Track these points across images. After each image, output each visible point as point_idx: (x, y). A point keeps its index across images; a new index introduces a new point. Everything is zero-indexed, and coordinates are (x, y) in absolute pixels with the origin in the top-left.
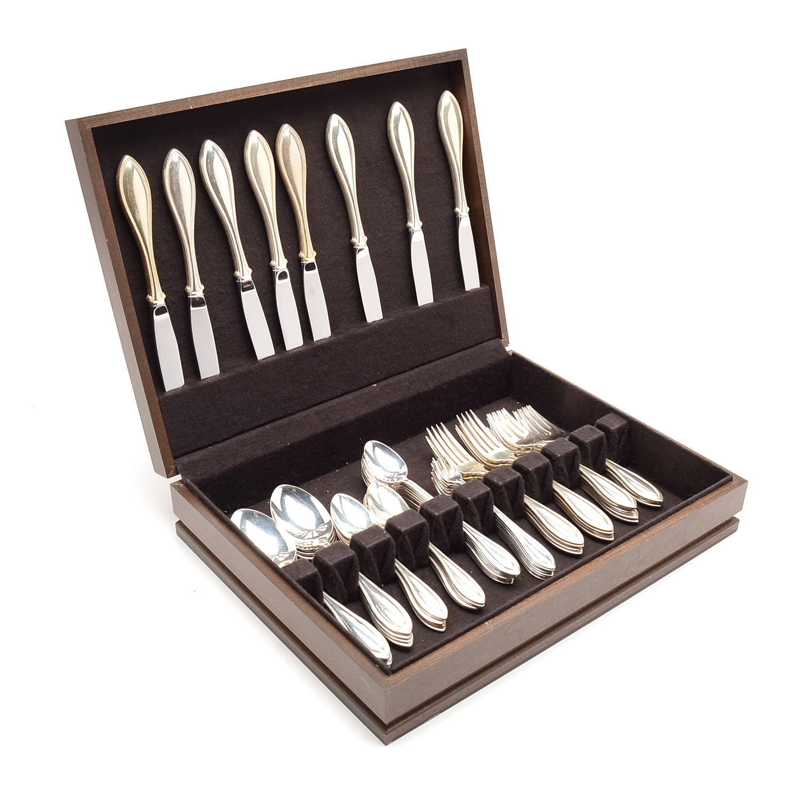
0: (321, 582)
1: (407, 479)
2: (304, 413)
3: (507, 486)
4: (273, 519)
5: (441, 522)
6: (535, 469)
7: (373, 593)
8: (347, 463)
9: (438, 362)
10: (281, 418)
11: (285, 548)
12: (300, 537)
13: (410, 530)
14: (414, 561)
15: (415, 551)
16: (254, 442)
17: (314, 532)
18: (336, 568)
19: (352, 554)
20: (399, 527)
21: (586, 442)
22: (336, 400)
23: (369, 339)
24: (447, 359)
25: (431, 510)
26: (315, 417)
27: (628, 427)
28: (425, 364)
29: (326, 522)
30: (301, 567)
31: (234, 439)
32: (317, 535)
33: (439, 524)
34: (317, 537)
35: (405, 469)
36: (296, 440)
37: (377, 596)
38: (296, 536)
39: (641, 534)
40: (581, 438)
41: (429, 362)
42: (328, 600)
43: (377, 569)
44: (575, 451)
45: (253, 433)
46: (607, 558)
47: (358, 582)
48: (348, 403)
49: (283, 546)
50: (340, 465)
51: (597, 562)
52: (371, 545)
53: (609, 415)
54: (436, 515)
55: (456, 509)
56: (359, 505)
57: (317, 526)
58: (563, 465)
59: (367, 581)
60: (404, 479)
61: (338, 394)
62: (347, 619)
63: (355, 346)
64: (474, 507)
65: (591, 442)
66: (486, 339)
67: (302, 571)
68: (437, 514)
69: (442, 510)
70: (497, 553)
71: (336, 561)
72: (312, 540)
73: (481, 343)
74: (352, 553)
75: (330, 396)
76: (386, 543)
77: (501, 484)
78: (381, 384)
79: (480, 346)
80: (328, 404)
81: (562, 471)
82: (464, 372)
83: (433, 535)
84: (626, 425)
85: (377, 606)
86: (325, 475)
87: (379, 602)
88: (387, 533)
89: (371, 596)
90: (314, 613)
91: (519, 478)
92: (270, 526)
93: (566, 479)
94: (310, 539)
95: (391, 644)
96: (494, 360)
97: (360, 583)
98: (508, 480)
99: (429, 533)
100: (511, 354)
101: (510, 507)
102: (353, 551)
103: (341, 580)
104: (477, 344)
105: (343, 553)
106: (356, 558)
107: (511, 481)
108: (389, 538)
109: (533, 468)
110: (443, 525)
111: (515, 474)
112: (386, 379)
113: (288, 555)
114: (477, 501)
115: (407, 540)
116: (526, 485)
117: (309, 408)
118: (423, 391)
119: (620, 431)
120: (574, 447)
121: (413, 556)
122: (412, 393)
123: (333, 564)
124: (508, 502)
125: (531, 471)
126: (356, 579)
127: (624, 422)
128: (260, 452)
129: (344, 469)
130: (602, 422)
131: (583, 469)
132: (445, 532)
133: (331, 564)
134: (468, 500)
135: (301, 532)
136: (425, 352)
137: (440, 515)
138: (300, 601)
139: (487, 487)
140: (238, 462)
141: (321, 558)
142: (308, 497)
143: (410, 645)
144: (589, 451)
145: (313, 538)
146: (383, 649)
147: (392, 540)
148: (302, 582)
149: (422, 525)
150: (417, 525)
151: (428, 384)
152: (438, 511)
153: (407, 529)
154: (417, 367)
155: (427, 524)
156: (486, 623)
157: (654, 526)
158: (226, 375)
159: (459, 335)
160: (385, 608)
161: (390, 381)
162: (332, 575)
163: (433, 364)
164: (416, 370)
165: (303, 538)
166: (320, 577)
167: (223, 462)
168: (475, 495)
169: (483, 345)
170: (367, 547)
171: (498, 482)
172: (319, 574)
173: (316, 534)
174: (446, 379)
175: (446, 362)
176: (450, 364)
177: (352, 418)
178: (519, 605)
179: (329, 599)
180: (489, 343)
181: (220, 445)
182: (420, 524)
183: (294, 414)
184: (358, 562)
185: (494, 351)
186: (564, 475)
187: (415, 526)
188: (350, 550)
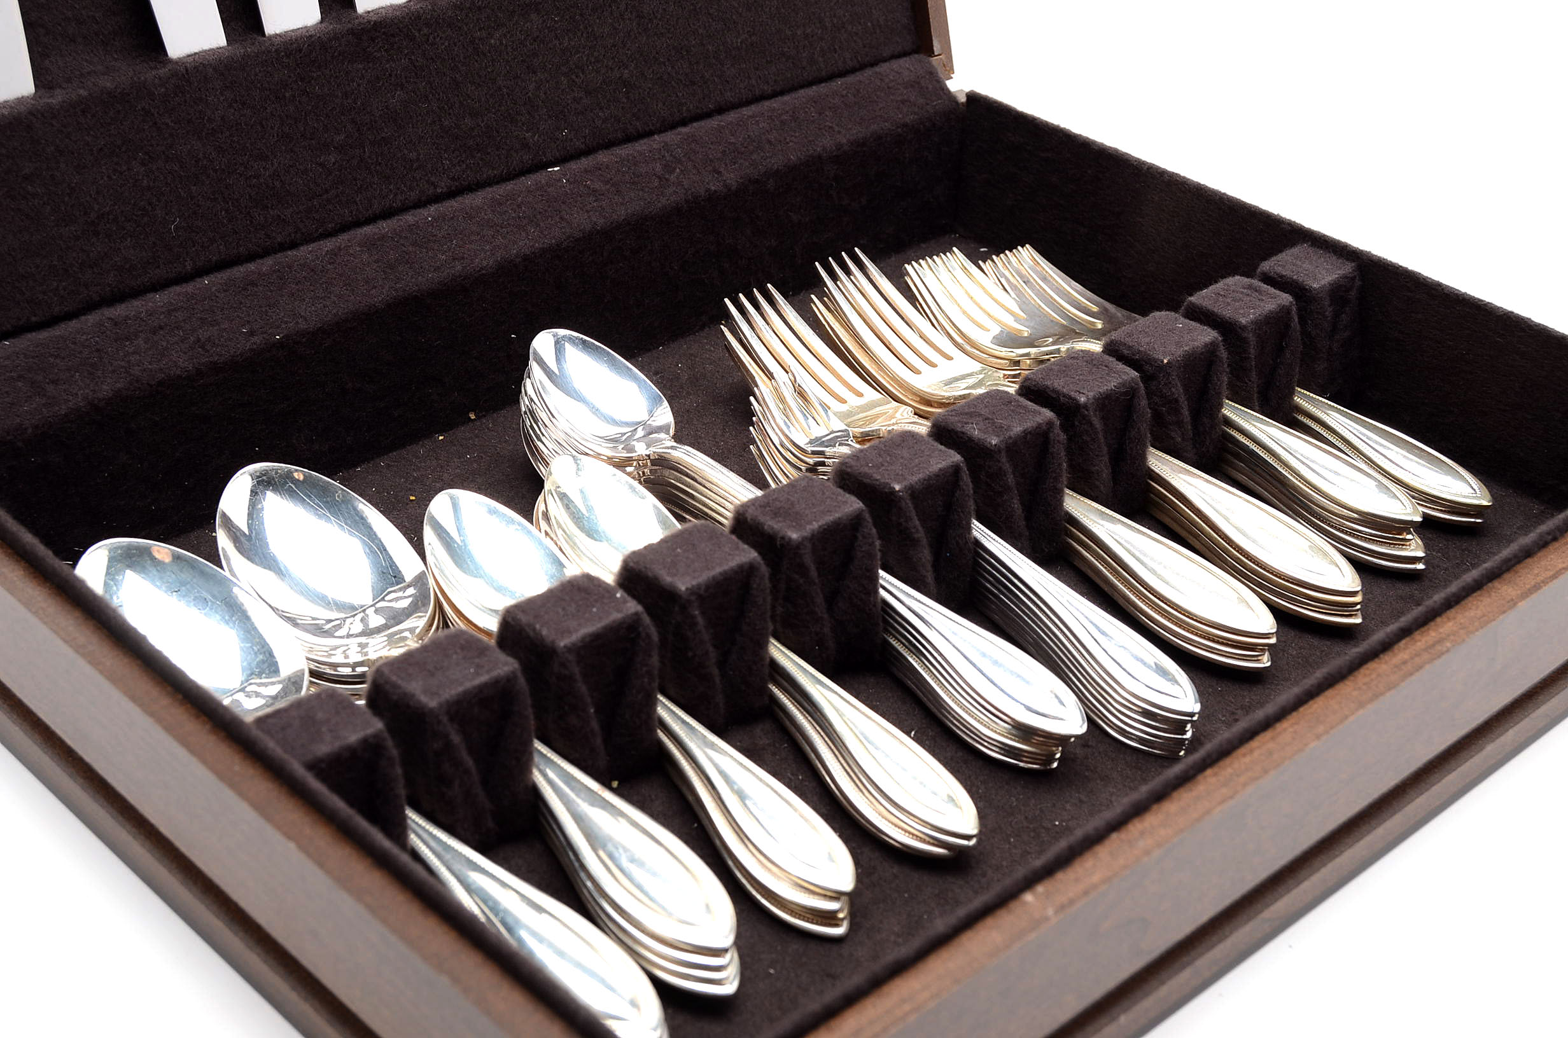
0: (399, 771)
1: (675, 444)
2: (328, 244)
3: (1013, 448)
4: (227, 573)
5: (808, 560)
6: (1096, 399)
7: (584, 807)
8: (473, 416)
9: (746, 111)
10: (252, 257)
11: (267, 664)
12: (318, 630)
13: (708, 586)
14: (720, 699)
15: (722, 664)
16: (161, 328)
17: (370, 611)
18: (452, 719)
19: (506, 669)
20: (668, 579)
21: (1243, 321)
22: (432, 208)
23: (533, 16)
24: (775, 103)
25: (772, 524)
26: (365, 257)
27: (1358, 283)
28: (708, 115)
29: (409, 576)
30: (320, 715)
31: (91, 319)
32: (382, 621)
33: (802, 569)
34: (378, 630)
35: (665, 415)
36: (303, 325)
37: (598, 817)
38: (306, 628)
39: (1496, 583)
40: (1227, 313)
41: (721, 110)
42: (425, 836)
43: (595, 725)
44: (1211, 349)
45: (159, 298)
46: (1405, 662)
47: (531, 772)
48: (471, 218)
49: (263, 662)
50: (452, 420)
51: (1373, 676)
52: (575, 638)
53: (1296, 250)
54: (790, 539)
55: (855, 522)
56: (519, 524)
57: (380, 594)
58: (1178, 391)
59: (562, 769)
60: (665, 444)
61: (439, 190)
62: (496, 903)
63: (490, 35)
64: (913, 514)
65: (1255, 322)
66: (886, 53)
67: (324, 729)
68: (794, 536)
69: (810, 523)
70: (1000, 665)
71: (451, 692)
72: (363, 640)
73: (872, 65)
74: (506, 665)
75: (413, 195)
76: (628, 630)
77: (994, 442)
78: (573, 165)
79: (869, 72)
80: (409, 218)
81: (1177, 411)
82: (826, 143)
83: (779, 610)
84: (1353, 279)
85: (601, 853)
86: (404, 452)
87: (611, 839)
88: (629, 599)
89: (578, 819)
90: (374, 881)
91: (1050, 424)
92: (214, 596)
93: (1183, 439)
94: (357, 636)
95: (660, 986)
96: (915, 113)
97: (538, 778)
98: (1017, 429)
99: (769, 599)
100: (962, 99)
101: (1023, 523)
102: (511, 660)
103: (469, 762)
104: (862, 67)
105: (478, 666)
106: (522, 681)
107: (1026, 433)
108: (636, 614)
109: (1091, 394)
110: (814, 573)
111: (1035, 412)
112: (588, 152)
113: (279, 687)
114: (921, 494)
115: (695, 624)
116: (1069, 450)
117: (344, 228)
118: (708, 190)
119: (1337, 291)
120: (1206, 335)
121: (717, 680)
122: (670, 197)
123: (441, 705)
124: (1016, 505)
125: (1085, 406)
126: (523, 761)
127: (1347, 268)
128: (181, 361)
129: (462, 432)
130: (1279, 269)
131: (1232, 411)
132: (820, 600)
133: (433, 703)
134: (893, 492)
135: (323, 614)
136: (707, 75)
137: (804, 539)
138: (321, 837)
139: (952, 452)
140: (106, 389)
141: (395, 686)
142: (346, 501)
143: (729, 988)
144: (1252, 352)
145: (368, 632)
146: (634, 1004)
147: (647, 620)
148: (326, 768)
149: (746, 573)
150: (732, 569)
151: (719, 173)
152: (799, 527)
153: (694, 583)
154: (684, 123)
155: (764, 570)
156: (1028, 897)
157: (1529, 560)
158: (58, 98)
159: (809, 31)
160: (632, 860)
161: (602, 157)
162: (437, 745)
163: (732, 116)
164: (684, 130)
165: (329, 634)
166: (395, 752)
167: (50, 388)
168: (915, 478)
169: (877, 69)
170: (562, 644)
171: (982, 436)
172: (390, 743)
173: (376, 621)
174: (777, 162)
175: (774, 110)
176: (785, 117)
177: (485, 263)
178: (1136, 827)
179: (430, 834)
180: (895, 64)
181: (43, 335)
182: (741, 567)
183: (294, 245)
184: (529, 701)
185: (912, 86)
186: (1180, 424)
187: (725, 572)
188: (502, 657)
